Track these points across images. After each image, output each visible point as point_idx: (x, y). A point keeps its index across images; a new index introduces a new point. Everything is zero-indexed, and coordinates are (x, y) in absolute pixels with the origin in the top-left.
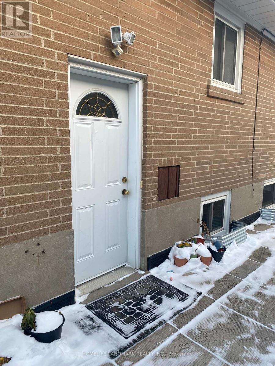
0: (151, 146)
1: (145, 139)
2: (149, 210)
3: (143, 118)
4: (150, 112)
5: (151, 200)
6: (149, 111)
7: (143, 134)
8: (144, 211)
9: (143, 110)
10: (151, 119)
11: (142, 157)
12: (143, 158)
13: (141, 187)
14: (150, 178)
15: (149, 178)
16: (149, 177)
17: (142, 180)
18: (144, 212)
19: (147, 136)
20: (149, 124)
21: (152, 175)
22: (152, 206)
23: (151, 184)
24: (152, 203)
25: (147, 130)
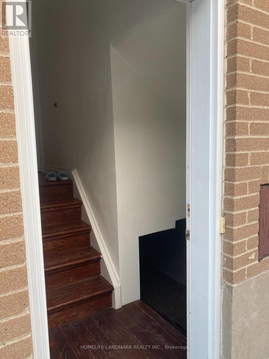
0: (245, 137)
1: (233, 121)
2: (241, 283)
3: (228, 72)
4: (245, 56)
5: (246, 260)
6: (242, 53)
7: (225, 109)
8: (229, 287)
9: (226, 55)
10: (245, 73)
11: (225, 165)
12: (227, 165)
13: (223, 232)
14: (243, 211)
15: (240, 212)
16: (241, 209)
17: (224, 215)
18: (230, 289)
19: (237, 113)
20: (241, 86)
21: (246, 203)
22: (246, 273)
23: (246, 225)
24: (246, 267)
25: (237, 101)
